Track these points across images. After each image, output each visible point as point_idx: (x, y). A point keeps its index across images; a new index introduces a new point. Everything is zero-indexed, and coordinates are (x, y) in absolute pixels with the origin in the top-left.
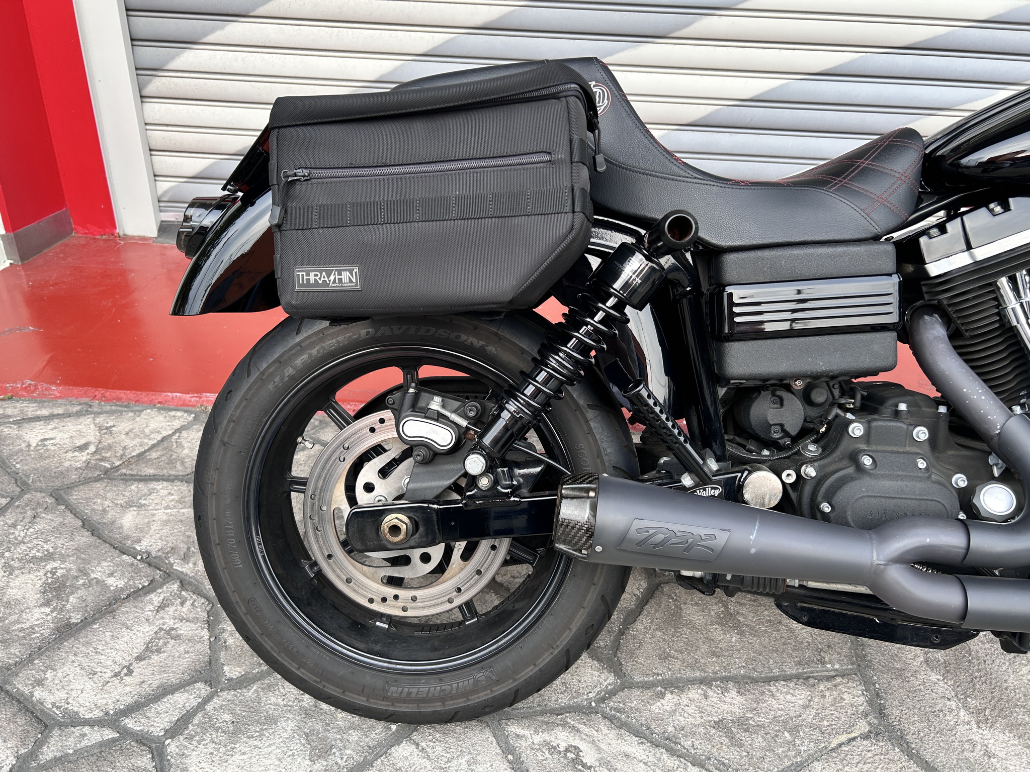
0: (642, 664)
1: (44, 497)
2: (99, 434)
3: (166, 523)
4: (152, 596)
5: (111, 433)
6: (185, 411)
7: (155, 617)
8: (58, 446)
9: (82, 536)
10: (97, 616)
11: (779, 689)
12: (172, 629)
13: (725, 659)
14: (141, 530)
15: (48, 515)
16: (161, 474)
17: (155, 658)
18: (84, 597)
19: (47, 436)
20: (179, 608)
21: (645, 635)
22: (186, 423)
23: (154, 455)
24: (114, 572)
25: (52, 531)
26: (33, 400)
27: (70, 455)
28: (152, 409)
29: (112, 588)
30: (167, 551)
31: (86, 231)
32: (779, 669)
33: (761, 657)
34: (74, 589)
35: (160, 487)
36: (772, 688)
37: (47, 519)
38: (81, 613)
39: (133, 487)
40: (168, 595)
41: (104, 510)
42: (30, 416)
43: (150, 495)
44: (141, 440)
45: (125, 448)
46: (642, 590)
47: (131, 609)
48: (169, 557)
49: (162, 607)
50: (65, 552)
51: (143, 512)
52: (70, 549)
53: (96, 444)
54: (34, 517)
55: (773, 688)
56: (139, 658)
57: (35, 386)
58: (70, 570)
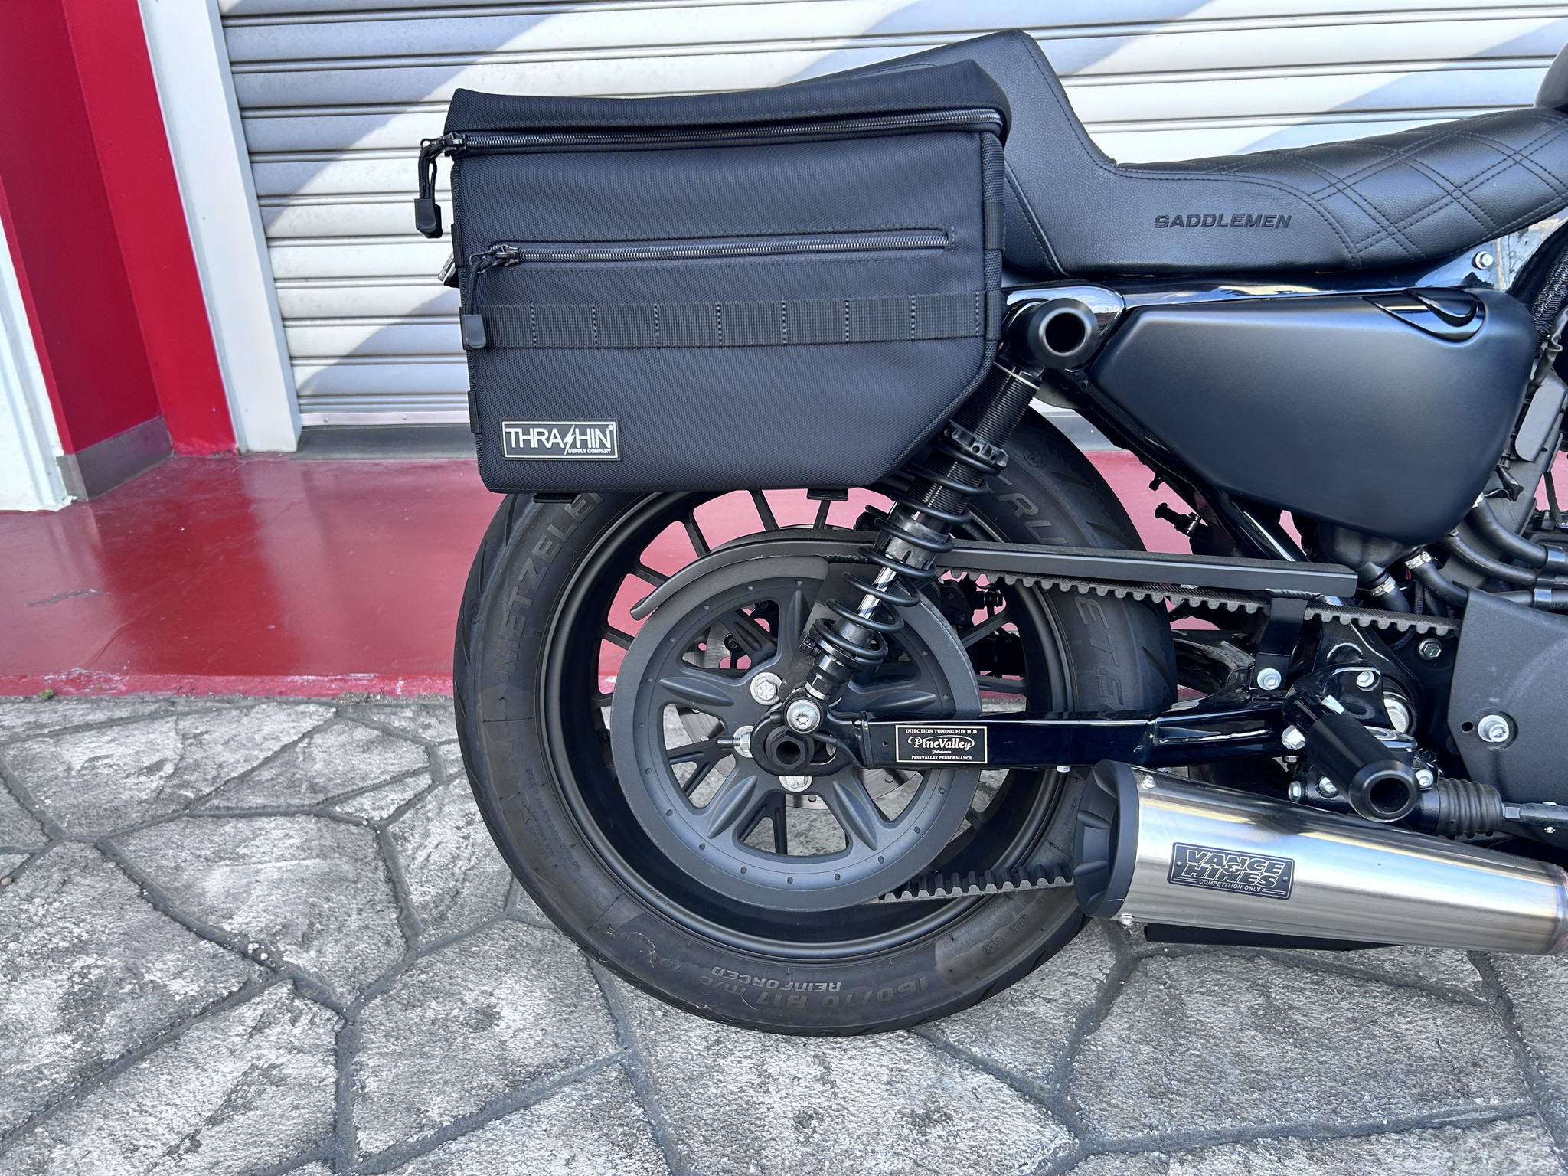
0: (1118, 1107)
1: (82, 850)
2: (181, 746)
3: (278, 883)
4: (244, 1009)
5: (201, 743)
6: (322, 704)
7: (245, 1046)
8: (114, 767)
9: (138, 912)
10: (148, 1047)
11: (1389, 1150)
12: (273, 1066)
13: (1277, 1094)
14: (235, 898)
15: (86, 878)
16: (275, 804)
17: (240, 1118)
18: (131, 1015)
19: (99, 753)
20: (288, 1028)
21: (1119, 1052)
22: (321, 723)
23: (266, 774)
24: (184, 971)
25: (89, 905)
26: (84, 699)
27: (133, 780)
28: (268, 704)
29: (177, 998)
30: (274, 931)
31: (191, 449)
32: (1384, 1110)
33: (1346, 1089)
34: (115, 1000)
35: (272, 825)
36: (1375, 1147)
37: (83, 885)
38: (122, 1042)
39: (228, 828)
40: (271, 1006)
41: (177, 868)
42: (76, 723)
43: (254, 839)
44: (247, 752)
45: (220, 766)
46: (1107, 971)
47: (205, 1033)
48: (277, 941)
49: (259, 1028)
50: (107, 939)
51: (240, 867)
52: (116, 933)
53: (176, 761)
54: (64, 883)
55: (1377, 1149)
56: (213, 1121)
57: (88, 676)
58: (112, 968)
